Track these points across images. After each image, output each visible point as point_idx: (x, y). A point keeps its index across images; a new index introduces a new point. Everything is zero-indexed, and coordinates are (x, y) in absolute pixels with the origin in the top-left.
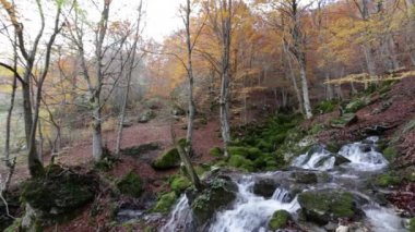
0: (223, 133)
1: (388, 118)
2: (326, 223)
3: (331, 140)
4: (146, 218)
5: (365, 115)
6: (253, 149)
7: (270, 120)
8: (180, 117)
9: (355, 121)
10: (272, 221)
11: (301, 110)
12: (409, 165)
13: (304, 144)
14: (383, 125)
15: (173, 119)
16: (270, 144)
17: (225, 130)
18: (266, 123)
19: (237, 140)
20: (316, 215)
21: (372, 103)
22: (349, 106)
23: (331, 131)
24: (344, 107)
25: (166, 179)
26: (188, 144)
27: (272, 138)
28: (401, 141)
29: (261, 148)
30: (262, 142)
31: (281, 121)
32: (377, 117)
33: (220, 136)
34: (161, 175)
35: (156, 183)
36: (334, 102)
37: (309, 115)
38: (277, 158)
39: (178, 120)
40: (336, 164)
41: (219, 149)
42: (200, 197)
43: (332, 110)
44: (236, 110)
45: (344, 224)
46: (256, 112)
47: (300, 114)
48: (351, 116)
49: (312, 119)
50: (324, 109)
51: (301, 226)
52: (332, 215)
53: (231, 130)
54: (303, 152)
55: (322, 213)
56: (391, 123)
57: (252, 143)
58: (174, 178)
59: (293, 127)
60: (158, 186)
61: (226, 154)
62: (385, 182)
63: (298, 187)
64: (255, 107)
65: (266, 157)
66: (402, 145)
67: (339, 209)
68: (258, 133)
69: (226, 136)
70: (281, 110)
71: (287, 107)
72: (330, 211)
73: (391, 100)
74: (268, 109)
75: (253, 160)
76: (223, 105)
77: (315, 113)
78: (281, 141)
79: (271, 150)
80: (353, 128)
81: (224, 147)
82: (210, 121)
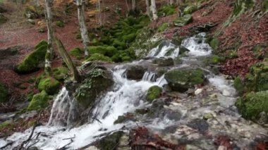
0: (82, 35)
1: (212, 19)
2: (187, 89)
3: (175, 36)
4: (22, 117)
5: (198, 16)
6: (109, 48)
7: (122, 22)
8: (35, 20)
9: (191, 21)
10: (148, 94)
11: (147, 13)
12: (226, 49)
13: (155, 40)
14: (209, 24)
15: (28, 23)
16: (123, 43)
17: (83, 31)
18: (119, 25)
19: (94, 41)
20: (180, 85)
21: (202, 7)
22: (186, 9)
23: (175, 28)
24: (182, 10)
25: (32, 81)
26: (50, 46)
27: (125, 37)
28: (221, 35)
29: (116, 46)
30: (116, 41)
31: (131, 23)
32: (205, 18)
33: (79, 37)
34: (27, 78)
35: (22, 86)
36: (174, 6)
37: (155, 17)
38: (130, 55)
39: (33, 24)
40: (180, 53)
41: (79, 49)
42: (82, 87)
43: (172, 13)
44: (91, 13)
45: (199, 88)
46: (109, 14)
47: (147, 16)
48: (188, 17)
49: (157, 21)
50: (166, 12)
51: (169, 94)
52: (190, 84)
53: (89, 31)
54: (155, 46)
55: (183, 83)
56: (214, 23)
57: (108, 43)
58: (40, 79)
59: (142, 27)
60: (25, 89)
61: (86, 53)
62: (216, 61)
63: (162, 69)
64: (108, 10)
65: (121, 54)
66: (222, 37)
67: (195, 79)
68: (112, 34)
69: (84, 37)
70: (131, 13)
71: (136, 10)
72: (189, 81)
73: (214, 6)
74: (120, 12)
75: (110, 56)
76: (80, 6)
77: (159, 15)
78: (133, 40)
79: (124, 48)
80: (190, 26)
81: (84, 46)
82: (66, 23)
